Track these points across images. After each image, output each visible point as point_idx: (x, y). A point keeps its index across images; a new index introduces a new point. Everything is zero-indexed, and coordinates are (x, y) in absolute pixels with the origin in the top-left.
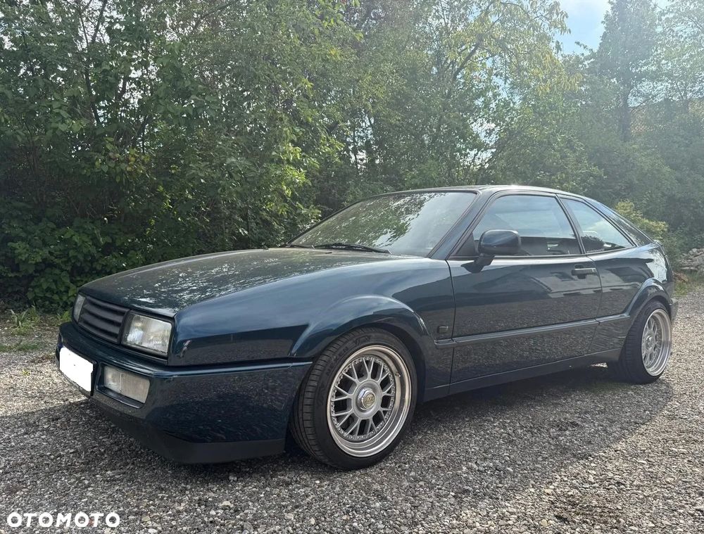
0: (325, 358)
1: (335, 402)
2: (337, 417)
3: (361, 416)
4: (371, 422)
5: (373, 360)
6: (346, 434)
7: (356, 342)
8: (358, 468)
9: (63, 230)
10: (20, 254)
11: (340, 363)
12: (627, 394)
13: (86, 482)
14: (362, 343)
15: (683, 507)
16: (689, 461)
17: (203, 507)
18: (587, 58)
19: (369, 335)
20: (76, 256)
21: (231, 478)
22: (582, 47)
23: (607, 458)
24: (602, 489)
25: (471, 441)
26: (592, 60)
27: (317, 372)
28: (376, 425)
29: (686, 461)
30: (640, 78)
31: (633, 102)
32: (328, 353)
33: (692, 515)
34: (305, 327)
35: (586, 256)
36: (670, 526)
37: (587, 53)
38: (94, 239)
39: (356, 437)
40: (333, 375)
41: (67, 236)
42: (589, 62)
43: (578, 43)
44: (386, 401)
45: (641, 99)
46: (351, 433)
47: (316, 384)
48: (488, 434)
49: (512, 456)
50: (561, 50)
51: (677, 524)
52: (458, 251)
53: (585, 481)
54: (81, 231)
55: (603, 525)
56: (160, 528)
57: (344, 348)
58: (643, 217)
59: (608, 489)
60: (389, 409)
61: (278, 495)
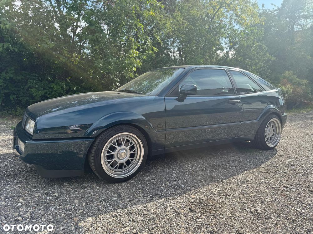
0: (100, 137)
1: (107, 155)
2: (108, 162)
3: (119, 162)
4: (125, 164)
5: (126, 138)
6: (112, 168)
7: (115, 131)
8: (118, 182)
9: (51, 84)
10: (34, 93)
11: (107, 140)
12: (256, 154)
13: (9, 182)
14: (119, 131)
15: (249, 208)
16: (266, 187)
17: (46, 195)
18: (275, 10)
19: (122, 128)
20: (56, 94)
21: (65, 184)
22: (274, 5)
23: (229, 183)
24: (218, 197)
25: (174, 173)
26: (278, 11)
27: (97, 143)
28: (128, 165)
29: (264, 186)
30: (299, 18)
31: (296, 28)
32: (102, 135)
33: (252, 212)
34: (91, 124)
35: (237, 95)
36: (239, 216)
37: (276, 8)
38: (62, 88)
39: (118, 170)
40: (104, 145)
41: (52, 86)
42: (277, 12)
43: (272, 4)
44: (132, 156)
45: (299, 27)
46: (115, 168)
47: (96, 148)
48: (183, 170)
49: (187, 180)
50: (264, 7)
51: (242, 216)
52: (171, 93)
53: (213, 193)
54: (57, 84)
55: (208, 214)
56: (23, 203)
57: (110, 133)
58: (296, 78)
59: (221, 197)
60: (134, 159)
61: (79, 192)
